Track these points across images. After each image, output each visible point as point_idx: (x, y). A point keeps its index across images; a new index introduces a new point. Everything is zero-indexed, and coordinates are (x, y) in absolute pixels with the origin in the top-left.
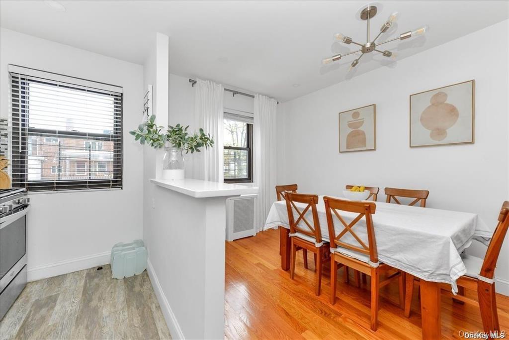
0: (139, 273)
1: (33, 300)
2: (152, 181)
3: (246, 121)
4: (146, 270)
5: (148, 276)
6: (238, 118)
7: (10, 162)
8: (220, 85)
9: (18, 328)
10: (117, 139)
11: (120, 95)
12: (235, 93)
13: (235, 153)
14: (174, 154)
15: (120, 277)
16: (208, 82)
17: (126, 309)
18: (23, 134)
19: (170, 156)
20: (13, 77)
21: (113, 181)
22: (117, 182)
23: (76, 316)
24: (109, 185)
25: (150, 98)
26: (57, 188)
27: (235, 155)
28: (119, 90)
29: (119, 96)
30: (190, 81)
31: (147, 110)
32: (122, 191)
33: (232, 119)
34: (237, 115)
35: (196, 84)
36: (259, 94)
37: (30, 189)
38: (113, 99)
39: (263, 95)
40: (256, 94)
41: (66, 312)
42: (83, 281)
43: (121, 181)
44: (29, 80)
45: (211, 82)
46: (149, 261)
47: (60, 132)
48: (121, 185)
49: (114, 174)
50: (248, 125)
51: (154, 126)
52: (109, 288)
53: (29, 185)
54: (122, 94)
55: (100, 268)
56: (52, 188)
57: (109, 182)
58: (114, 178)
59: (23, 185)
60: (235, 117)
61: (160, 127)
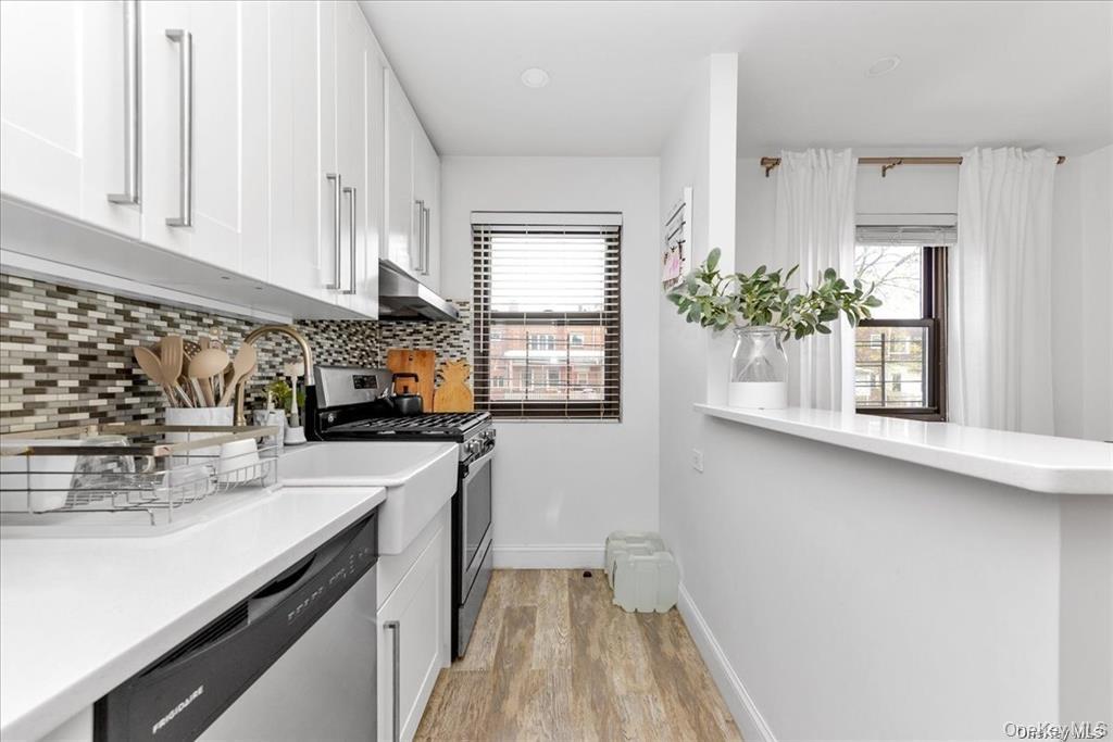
0: (663, 609)
1: (504, 605)
2: (697, 409)
3: (925, 241)
4: (675, 607)
5: (682, 622)
6: (900, 234)
7: (472, 370)
8: (849, 151)
9: (493, 653)
10: (611, 320)
11: (616, 229)
12: (889, 163)
13: (883, 336)
14: (758, 342)
15: (629, 608)
16: (813, 150)
17: (658, 694)
18: (486, 323)
19: (747, 347)
20: (475, 232)
21: (606, 406)
22: (610, 408)
23: (570, 667)
24: (599, 413)
25: (687, 217)
26: (526, 414)
27: (883, 342)
28: (614, 220)
29: (616, 233)
30: (763, 161)
31: (680, 247)
32: (620, 425)
33: (880, 241)
34: (894, 228)
35: (778, 168)
36: (982, 146)
37: (493, 414)
38: (603, 241)
39: (996, 146)
40: (970, 148)
41: (552, 652)
42: (567, 593)
43: (618, 406)
44: (492, 232)
45: (822, 152)
46: (682, 588)
47: (530, 316)
48: (617, 413)
49: (607, 391)
50: (928, 251)
51: (716, 276)
52: (612, 626)
53: (493, 406)
54: (620, 227)
55: (587, 574)
56: (519, 414)
57: (598, 406)
58: (607, 398)
59: (485, 407)
60: (889, 234)
61: (727, 277)
